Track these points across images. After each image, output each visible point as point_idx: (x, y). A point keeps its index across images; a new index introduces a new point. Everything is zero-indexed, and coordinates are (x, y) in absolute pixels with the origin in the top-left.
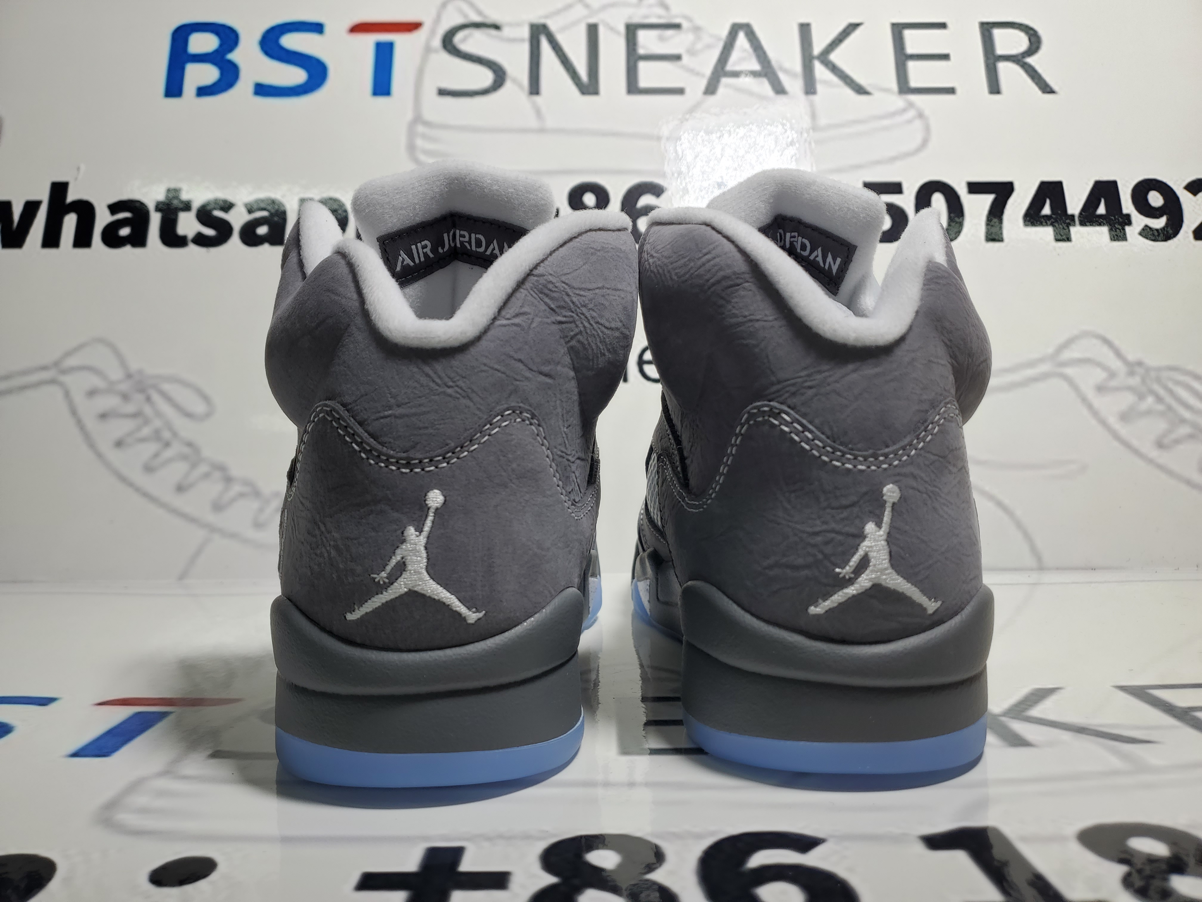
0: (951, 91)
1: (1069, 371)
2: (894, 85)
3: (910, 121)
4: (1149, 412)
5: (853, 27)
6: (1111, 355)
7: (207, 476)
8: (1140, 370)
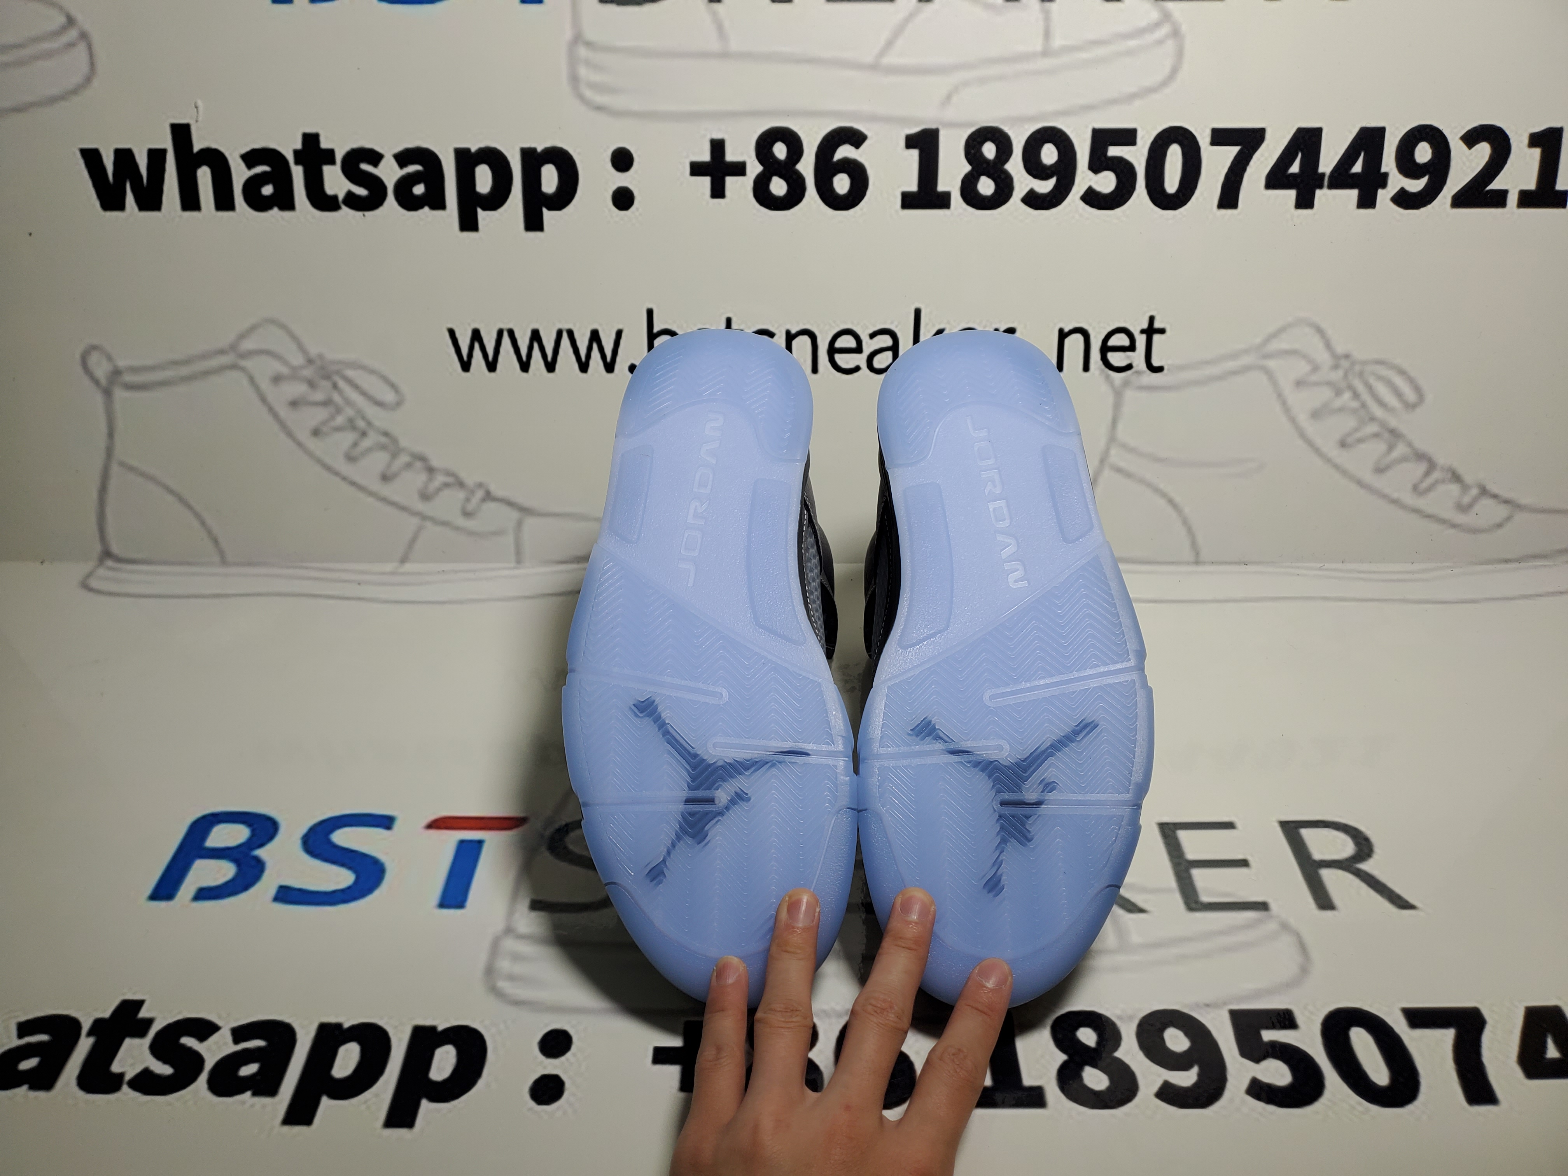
1: (1272, 364)
3: (1160, 42)
4: (1341, 410)
6: (1320, 345)
7: (408, 466)
8: (1345, 364)
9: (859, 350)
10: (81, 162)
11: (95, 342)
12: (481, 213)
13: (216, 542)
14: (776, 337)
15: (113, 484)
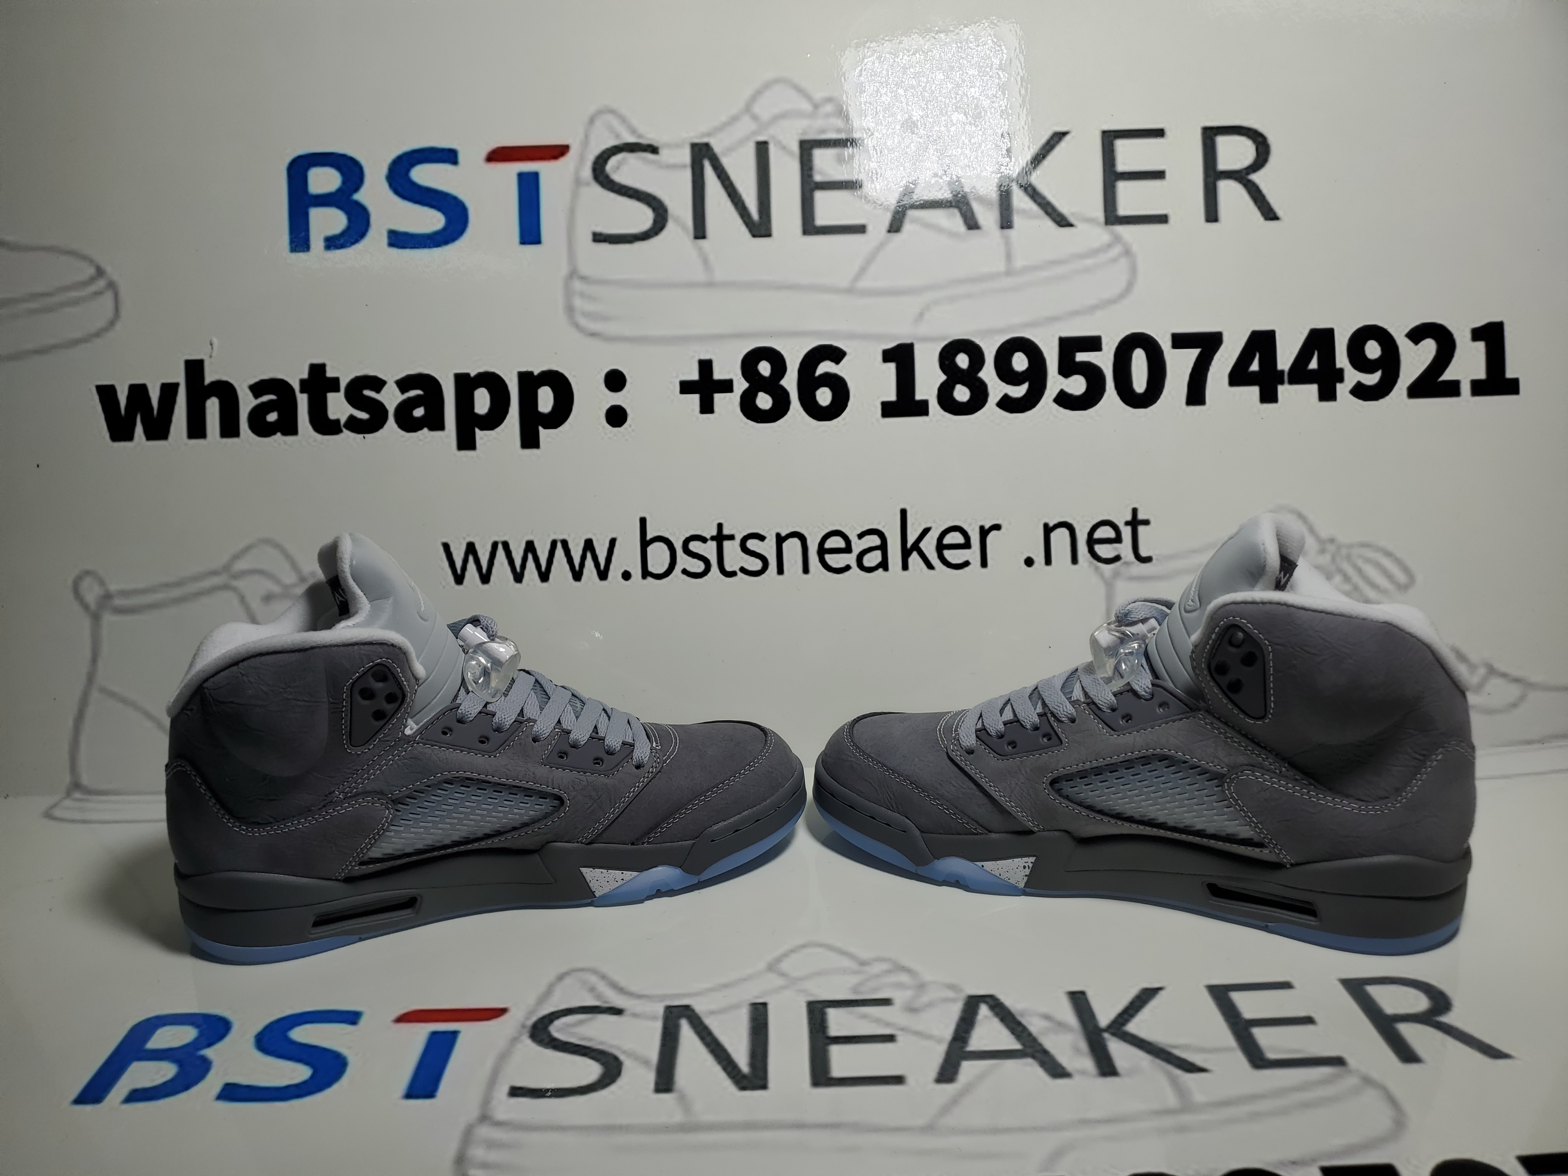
0: (1162, 219)
2: (1100, 215)
3: (1114, 260)
5: (1058, 137)
8: (1331, 548)
9: (848, 549)
10: (96, 397)
11: (90, 568)
12: (479, 433)
14: (766, 541)
15: (91, 711)
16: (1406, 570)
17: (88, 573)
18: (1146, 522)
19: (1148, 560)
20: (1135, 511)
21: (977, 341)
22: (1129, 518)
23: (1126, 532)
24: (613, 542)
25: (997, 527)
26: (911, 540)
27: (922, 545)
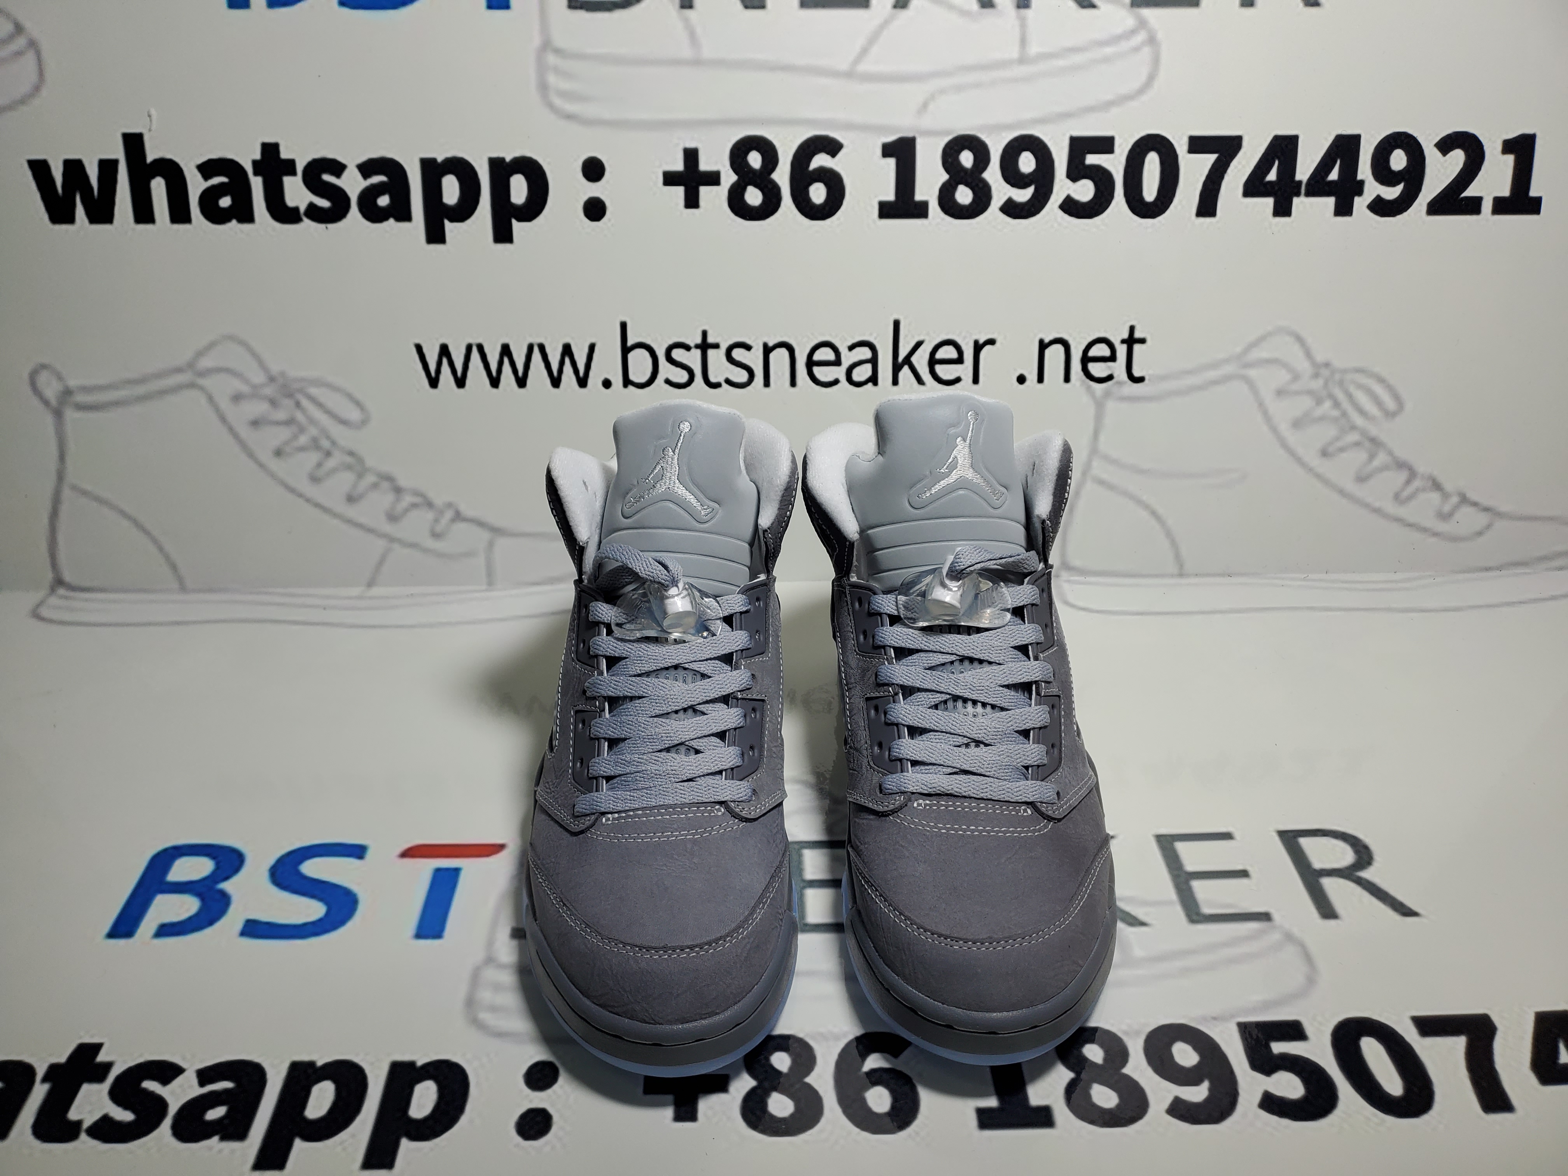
0: (1193, 2)
1: (1252, 373)
3: (1137, 49)
4: (1322, 419)
6: (1300, 354)
7: (375, 486)
8: (1325, 372)
9: (837, 362)
10: (29, 174)
11: (45, 360)
12: (448, 225)
13: (174, 567)
14: (752, 350)
15: (65, 509)
16: (1397, 397)
17: (44, 367)
18: (1142, 341)
19: (1141, 380)
20: (1132, 329)
21: (983, 137)
22: (1126, 335)
23: (1122, 351)
24: (592, 348)
25: (991, 342)
26: (902, 354)
27: (914, 359)
